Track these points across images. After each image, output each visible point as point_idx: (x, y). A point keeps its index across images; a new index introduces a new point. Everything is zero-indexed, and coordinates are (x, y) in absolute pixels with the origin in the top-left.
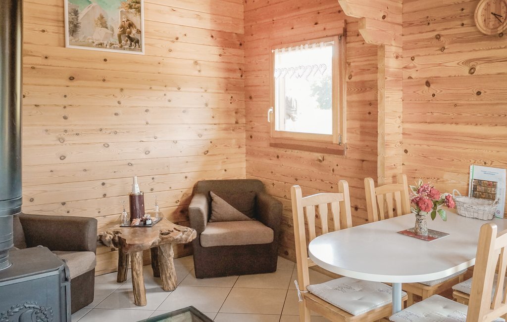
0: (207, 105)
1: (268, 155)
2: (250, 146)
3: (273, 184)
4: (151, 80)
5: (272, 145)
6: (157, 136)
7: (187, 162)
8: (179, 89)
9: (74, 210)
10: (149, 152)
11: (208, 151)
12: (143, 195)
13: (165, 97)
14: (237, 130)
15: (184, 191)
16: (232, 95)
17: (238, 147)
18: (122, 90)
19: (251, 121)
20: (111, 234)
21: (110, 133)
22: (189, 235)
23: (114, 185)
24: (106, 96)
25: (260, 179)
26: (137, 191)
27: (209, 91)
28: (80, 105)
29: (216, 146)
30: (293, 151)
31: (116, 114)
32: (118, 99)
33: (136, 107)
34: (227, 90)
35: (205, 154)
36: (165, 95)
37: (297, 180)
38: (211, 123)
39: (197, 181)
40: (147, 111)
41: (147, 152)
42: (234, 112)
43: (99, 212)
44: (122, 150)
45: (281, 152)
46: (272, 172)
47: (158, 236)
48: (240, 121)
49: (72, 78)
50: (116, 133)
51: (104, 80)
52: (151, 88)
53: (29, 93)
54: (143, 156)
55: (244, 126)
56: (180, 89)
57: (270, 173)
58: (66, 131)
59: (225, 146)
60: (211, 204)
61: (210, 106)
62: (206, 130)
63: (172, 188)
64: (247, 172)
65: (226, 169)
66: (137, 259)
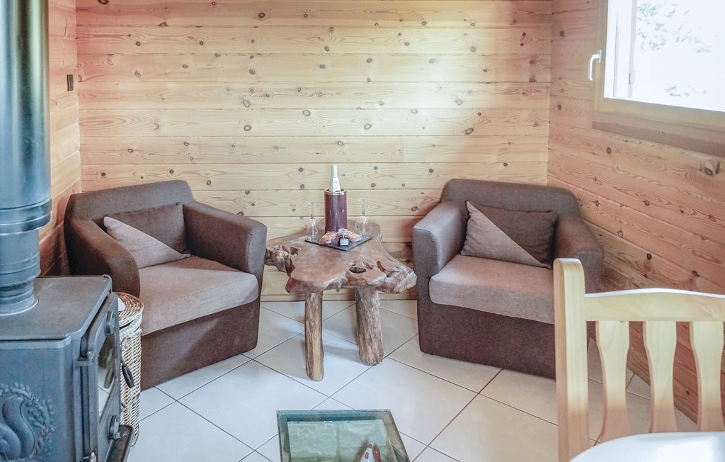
0: (473, 49)
1: (589, 145)
2: (557, 124)
3: (597, 203)
4: (378, 12)
5: (595, 126)
6: (383, 101)
7: (434, 146)
8: (424, 23)
9: (260, 203)
10: (371, 126)
11: (472, 129)
12: (345, 195)
13: (400, 38)
14: (533, 94)
15: (427, 193)
16: (525, 30)
17: (532, 124)
18: (331, 29)
19: (561, 79)
20: (287, 251)
21: (312, 95)
22: (399, 281)
23: (315, 172)
24: (308, 39)
25: (571, 187)
26: (336, 188)
27: (478, 24)
28: (271, 54)
29: (490, 121)
30: (644, 142)
31: (322, 66)
32: (325, 44)
33: (352, 55)
34: (515, 21)
35: (467, 134)
36: (400, 34)
37: (647, 204)
38: (481, 81)
39: (449, 178)
40: (369, 61)
41: (368, 126)
42: (528, 61)
43: (294, 210)
44: (329, 121)
45: (616, 141)
46: (596, 180)
47: (344, 273)
48: (539, 78)
49: (262, 15)
50: (320, 94)
51: (306, 16)
52: (376, 24)
53: (208, 39)
54: (362, 131)
55: (547, 87)
56: (426, 23)
57: (592, 181)
58: (252, 91)
59: (507, 121)
60: (466, 223)
61: (479, 51)
62: (470, 92)
63: (406, 187)
64: (548, 171)
65: (506, 161)
66: (312, 303)
